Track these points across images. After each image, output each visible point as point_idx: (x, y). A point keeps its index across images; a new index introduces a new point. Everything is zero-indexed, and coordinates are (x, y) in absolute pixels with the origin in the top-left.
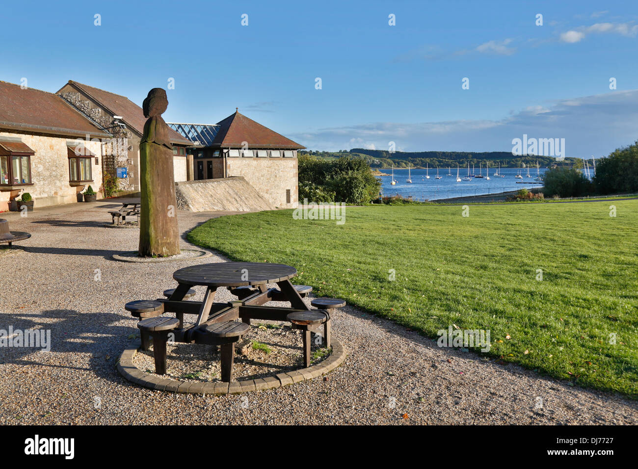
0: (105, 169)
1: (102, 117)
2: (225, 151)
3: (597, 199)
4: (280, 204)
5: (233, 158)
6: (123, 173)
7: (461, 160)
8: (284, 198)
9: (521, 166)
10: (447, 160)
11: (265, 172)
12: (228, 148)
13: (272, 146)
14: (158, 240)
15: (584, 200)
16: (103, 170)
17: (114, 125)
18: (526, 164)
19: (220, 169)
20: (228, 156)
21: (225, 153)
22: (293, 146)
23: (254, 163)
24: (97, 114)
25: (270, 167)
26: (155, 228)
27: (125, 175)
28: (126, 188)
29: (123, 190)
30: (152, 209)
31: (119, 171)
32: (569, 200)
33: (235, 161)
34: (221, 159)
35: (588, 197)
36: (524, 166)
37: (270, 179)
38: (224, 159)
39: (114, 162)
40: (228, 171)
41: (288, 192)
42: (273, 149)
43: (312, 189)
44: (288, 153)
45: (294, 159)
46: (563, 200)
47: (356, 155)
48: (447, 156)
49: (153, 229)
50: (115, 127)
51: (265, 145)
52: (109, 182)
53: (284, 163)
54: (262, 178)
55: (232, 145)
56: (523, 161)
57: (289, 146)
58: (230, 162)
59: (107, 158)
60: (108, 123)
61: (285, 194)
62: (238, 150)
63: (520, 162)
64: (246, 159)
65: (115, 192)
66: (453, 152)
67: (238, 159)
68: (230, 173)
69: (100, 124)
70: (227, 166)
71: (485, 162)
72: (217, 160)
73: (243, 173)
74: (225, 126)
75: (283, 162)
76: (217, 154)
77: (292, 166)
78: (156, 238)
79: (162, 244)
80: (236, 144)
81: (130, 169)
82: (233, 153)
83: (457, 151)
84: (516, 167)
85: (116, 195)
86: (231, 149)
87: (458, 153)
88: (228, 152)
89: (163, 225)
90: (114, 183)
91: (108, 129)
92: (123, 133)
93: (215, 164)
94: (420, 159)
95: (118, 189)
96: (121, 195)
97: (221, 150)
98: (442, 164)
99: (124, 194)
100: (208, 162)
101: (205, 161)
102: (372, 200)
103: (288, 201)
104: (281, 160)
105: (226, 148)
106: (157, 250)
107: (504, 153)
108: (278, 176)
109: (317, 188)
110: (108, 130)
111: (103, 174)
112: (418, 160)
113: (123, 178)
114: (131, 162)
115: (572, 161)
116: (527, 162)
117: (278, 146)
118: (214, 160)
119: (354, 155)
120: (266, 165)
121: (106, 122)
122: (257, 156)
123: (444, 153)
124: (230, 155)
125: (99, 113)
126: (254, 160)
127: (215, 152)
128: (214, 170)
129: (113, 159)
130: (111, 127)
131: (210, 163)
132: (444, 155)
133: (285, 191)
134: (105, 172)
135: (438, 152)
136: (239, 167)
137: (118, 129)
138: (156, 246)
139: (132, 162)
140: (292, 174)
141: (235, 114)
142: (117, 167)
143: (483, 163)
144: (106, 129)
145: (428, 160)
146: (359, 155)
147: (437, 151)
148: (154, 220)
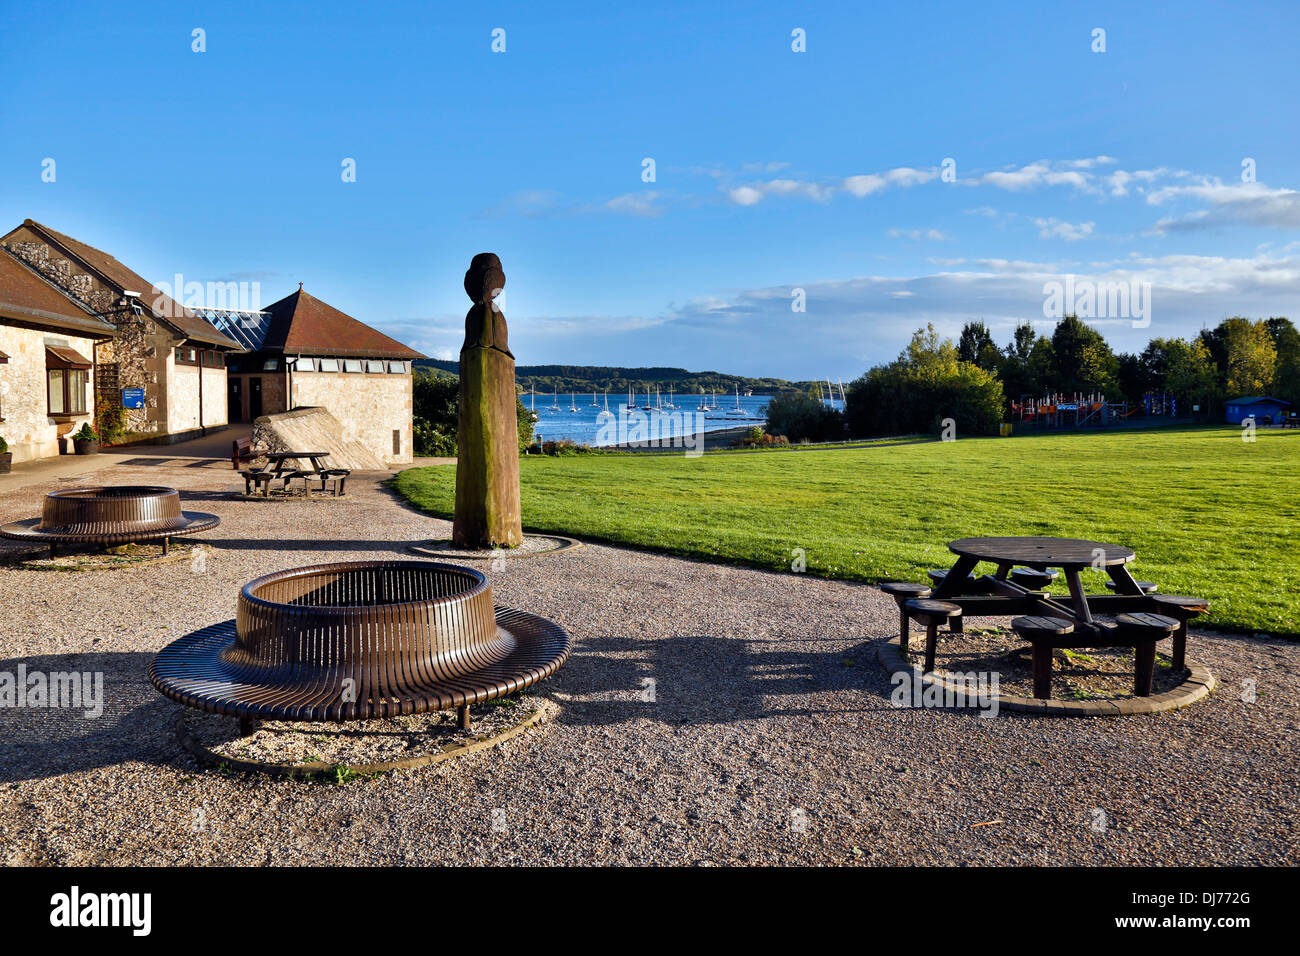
0: (99, 392)
1: (93, 291)
2: (289, 360)
3: (862, 444)
4: (382, 455)
5: (305, 374)
6: (136, 399)
7: (602, 381)
8: (390, 446)
9: (698, 392)
10: (578, 381)
11: (357, 399)
12: (296, 356)
13: (370, 352)
14: (501, 519)
15: (845, 446)
16: (95, 392)
17: (119, 308)
18: (705, 387)
19: (279, 393)
20: (295, 370)
21: (290, 365)
22: (405, 353)
23: (339, 382)
24: (84, 285)
25: (366, 390)
26: (495, 497)
27: (139, 404)
28: (141, 428)
29: (134, 430)
30: (491, 465)
31: (128, 395)
32: (825, 446)
33: (307, 379)
34: (281, 375)
35: (850, 441)
36: (703, 391)
37: (366, 411)
38: (288, 374)
39: (117, 378)
40: (294, 396)
41: (396, 434)
42: (372, 359)
43: (425, 429)
44: (396, 366)
45: (407, 377)
46: (816, 445)
47: (423, 370)
48: (579, 373)
49: (492, 500)
50: (121, 311)
51: (359, 351)
52: (107, 416)
53: (390, 384)
54: (352, 410)
55: (303, 349)
56: (700, 384)
57: (399, 353)
58: (297, 379)
59: (103, 371)
60: (107, 304)
61: (392, 438)
62: (311, 360)
63: (696, 385)
64: (326, 375)
65: (119, 435)
66: (589, 367)
67: (312, 374)
68: (298, 400)
69: (89, 304)
70: (293, 387)
71: (641, 384)
72: (271, 376)
73: (320, 399)
74: (281, 314)
75: (387, 383)
76: (271, 366)
77: (403, 388)
78: (497, 515)
79: (506, 525)
80: (309, 348)
81: (151, 392)
82: (304, 364)
83: (595, 366)
84: (691, 393)
85: (121, 441)
86: (302, 356)
87: (596, 368)
88: (294, 362)
89: (508, 492)
90: (117, 417)
91: (105, 314)
92: (138, 323)
93: (268, 384)
94: (533, 377)
95: (124, 429)
96: (131, 441)
97: (281, 359)
98: (570, 386)
99: (136, 439)
100: (251, 379)
101: (246, 379)
102: (527, 449)
103: (397, 450)
104: (385, 378)
105: (291, 356)
106: (499, 535)
107: (669, 369)
108: (379, 406)
109: (433, 428)
110: (106, 318)
111: (96, 401)
112: (530, 379)
113: (134, 408)
114: (152, 378)
115: (773, 383)
116: (706, 385)
117: (380, 353)
118: (264, 377)
119: (420, 369)
120: (358, 386)
121: (101, 300)
122: (345, 370)
123: (573, 368)
124: (299, 368)
125: (87, 284)
126: (339, 377)
127: (267, 361)
128: (264, 394)
129: (116, 372)
130: (112, 312)
131: (257, 382)
132: (574, 371)
133: (392, 433)
134: (100, 398)
135: (563, 367)
136: (313, 390)
137: (126, 315)
138: (497, 529)
139: (155, 379)
140: (403, 402)
141: (298, 293)
142: (123, 387)
143: (638, 386)
144: (102, 314)
145: (547, 380)
146: (427, 370)
147: (562, 364)
148: (494, 485)
